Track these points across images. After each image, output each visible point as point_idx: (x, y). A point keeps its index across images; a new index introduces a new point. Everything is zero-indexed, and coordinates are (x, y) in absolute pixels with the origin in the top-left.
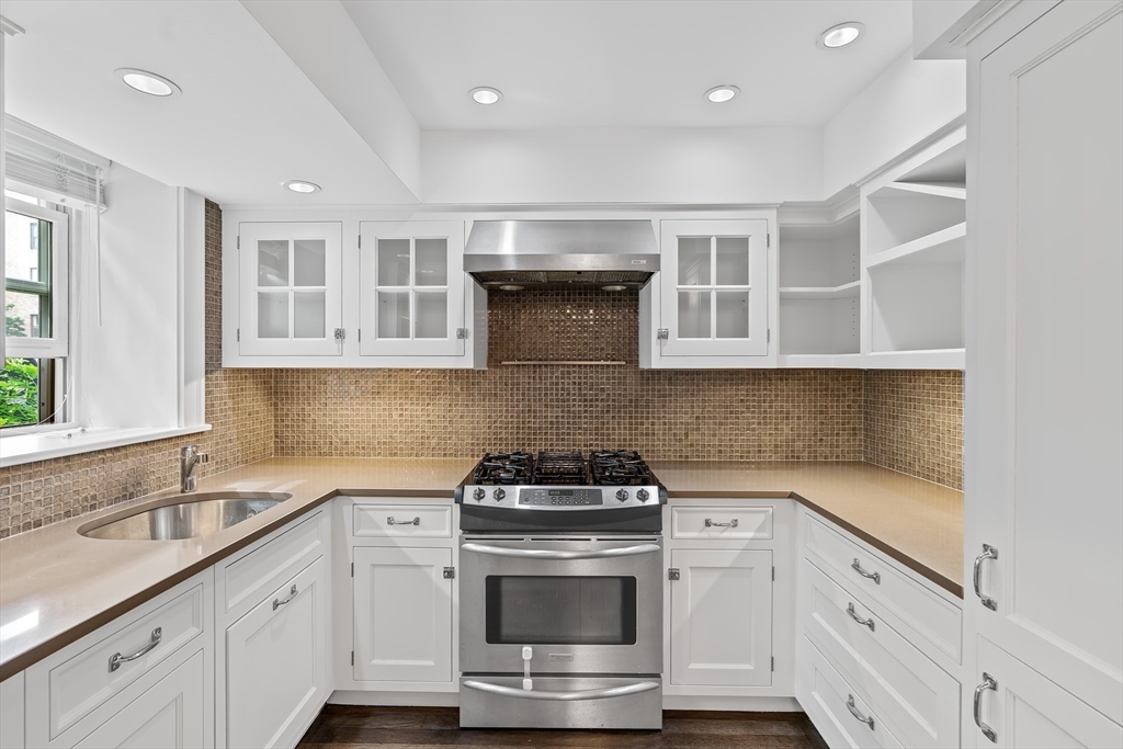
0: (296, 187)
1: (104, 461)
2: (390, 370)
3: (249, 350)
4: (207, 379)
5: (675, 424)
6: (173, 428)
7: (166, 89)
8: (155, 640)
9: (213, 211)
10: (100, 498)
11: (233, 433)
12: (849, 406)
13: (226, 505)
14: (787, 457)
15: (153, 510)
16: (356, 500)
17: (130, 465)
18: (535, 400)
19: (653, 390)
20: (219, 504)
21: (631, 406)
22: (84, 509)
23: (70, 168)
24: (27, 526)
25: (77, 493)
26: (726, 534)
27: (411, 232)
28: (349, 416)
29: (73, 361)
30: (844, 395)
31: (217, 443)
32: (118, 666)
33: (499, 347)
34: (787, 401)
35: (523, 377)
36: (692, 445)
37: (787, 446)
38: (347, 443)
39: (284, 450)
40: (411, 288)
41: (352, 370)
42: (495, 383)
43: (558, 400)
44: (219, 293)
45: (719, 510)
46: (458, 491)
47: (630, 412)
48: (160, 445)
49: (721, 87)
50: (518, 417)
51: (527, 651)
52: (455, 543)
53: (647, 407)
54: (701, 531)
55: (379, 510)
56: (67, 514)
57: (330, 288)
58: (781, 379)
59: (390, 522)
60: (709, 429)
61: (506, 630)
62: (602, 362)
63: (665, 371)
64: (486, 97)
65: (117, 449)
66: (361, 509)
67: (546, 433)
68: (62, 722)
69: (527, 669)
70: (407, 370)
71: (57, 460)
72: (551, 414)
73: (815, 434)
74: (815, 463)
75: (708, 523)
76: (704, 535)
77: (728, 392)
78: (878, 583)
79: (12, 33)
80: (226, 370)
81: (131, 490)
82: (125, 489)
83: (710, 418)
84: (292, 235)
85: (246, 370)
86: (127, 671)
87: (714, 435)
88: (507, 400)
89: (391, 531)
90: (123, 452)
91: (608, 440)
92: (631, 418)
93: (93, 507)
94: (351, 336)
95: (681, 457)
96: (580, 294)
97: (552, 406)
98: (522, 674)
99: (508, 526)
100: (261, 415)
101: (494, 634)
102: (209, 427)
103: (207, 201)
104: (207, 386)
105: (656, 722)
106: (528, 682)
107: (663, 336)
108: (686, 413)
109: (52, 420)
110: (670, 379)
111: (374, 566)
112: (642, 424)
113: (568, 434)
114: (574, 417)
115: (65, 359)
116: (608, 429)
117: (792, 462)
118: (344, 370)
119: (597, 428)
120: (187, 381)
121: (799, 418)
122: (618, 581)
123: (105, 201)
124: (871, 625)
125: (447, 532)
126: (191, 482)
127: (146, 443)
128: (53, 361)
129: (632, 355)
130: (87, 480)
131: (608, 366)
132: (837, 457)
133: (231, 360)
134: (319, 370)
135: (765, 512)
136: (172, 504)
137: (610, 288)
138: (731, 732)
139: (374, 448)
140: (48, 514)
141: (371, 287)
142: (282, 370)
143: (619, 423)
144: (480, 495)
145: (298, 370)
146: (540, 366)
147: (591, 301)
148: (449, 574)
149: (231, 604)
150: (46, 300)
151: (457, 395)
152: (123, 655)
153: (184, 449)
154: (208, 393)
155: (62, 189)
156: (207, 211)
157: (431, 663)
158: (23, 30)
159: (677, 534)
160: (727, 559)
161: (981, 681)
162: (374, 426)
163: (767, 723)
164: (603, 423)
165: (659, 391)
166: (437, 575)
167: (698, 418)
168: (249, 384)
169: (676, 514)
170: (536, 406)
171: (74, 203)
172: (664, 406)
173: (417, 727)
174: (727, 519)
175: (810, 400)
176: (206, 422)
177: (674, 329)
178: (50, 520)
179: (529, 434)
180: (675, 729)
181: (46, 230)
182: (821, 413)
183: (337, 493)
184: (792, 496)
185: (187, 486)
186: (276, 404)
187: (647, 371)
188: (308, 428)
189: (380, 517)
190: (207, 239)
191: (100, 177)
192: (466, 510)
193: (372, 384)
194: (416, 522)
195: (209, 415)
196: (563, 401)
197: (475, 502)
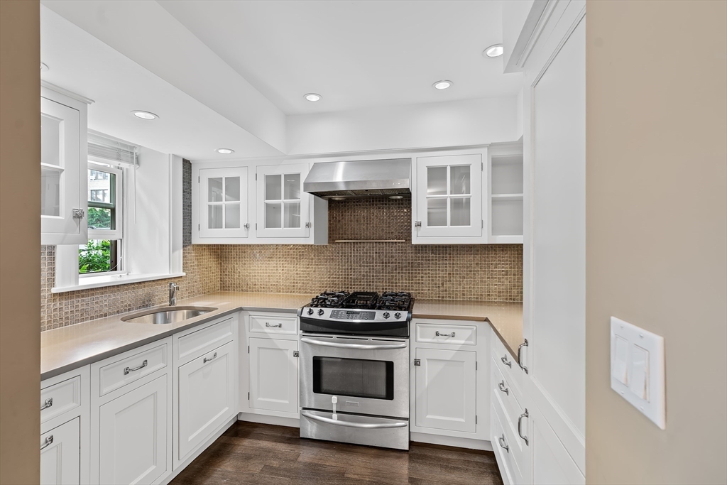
0: (222, 151)
1: (134, 288)
2: (277, 245)
3: (205, 235)
4: (184, 250)
5: (436, 277)
6: (166, 273)
7: (153, 117)
8: (145, 364)
9: (187, 164)
10: (132, 306)
11: (197, 278)
13: (188, 314)
14: (506, 299)
15: (155, 313)
16: (251, 313)
17: (146, 291)
18: (354, 263)
19: (422, 257)
20: (184, 313)
21: (409, 266)
22: (125, 310)
23: (122, 148)
24: (101, 316)
25: (122, 302)
26: (448, 341)
27: (282, 171)
28: (256, 270)
29: (124, 241)
31: (189, 283)
32: (128, 373)
33: (334, 232)
34: (507, 264)
35: (347, 250)
36: (446, 290)
38: (255, 285)
39: (225, 288)
40: (283, 201)
41: (258, 245)
42: (332, 252)
43: (367, 263)
44: (190, 206)
45: (445, 327)
46: (300, 310)
47: (409, 270)
48: (160, 282)
49: (440, 81)
50: (345, 272)
51: (335, 398)
53: (419, 267)
54: (433, 338)
55: (261, 319)
56: (118, 312)
57: (242, 202)
58: (503, 250)
59: (267, 325)
60: (457, 281)
61: (325, 386)
63: (429, 245)
64: (314, 98)
65: (140, 283)
66: (253, 318)
67: (360, 282)
68: (105, 391)
69: (334, 409)
70: (286, 245)
71: (113, 286)
72: (364, 270)
75: (437, 334)
76: (435, 340)
77: (468, 259)
78: (511, 367)
79: (90, 103)
80: (193, 245)
81: (147, 303)
82: (144, 302)
83: (457, 274)
84: (224, 174)
85: (204, 245)
86: (132, 376)
87: (460, 285)
88: (339, 262)
89: (267, 330)
90: (143, 284)
91: (396, 286)
92: (409, 273)
93: (129, 310)
94: (252, 227)
95: (439, 297)
96: (379, 201)
97: (364, 266)
98: (332, 411)
99: (324, 330)
100: (213, 269)
101: (317, 388)
102: (184, 274)
103: (184, 160)
104: (184, 254)
105: (405, 445)
106: (335, 415)
107: (419, 225)
108: (442, 271)
109: (116, 269)
110: (432, 250)
111: (259, 348)
112: (416, 277)
113: (373, 282)
114: (376, 273)
115: (121, 240)
116: (396, 279)
118: (253, 245)
119: (389, 279)
120: (173, 251)
122: (384, 364)
123: (138, 163)
124: (508, 392)
125: (295, 332)
126: (173, 301)
127: (154, 281)
128: (116, 241)
129: (408, 237)
130: (127, 297)
131: (396, 242)
133: (196, 240)
134: (242, 245)
135: (471, 329)
136: (164, 310)
137: (394, 197)
138: (450, 457)
139: (269, 288)
140: (110, 311)
141: (262, 201)
142: (223, 245)
143: (402, 276)
144: (310, 312)
145: (231, 245)
146: (357, 243)
147: (386, 205)
148: (296, 355)
149: (181, 356)
150: (113, 211)
151: (312, 259)
152: (130, 368)
153: (171, 284)
154: (184, 257)
155: (119, 159)
156: (183, 165)
157: (287, 402)
158: (94, 102)
159: (419, 339)
160: (449, 356)
162: (269, 276)
164: (393, 276)
165: (426, 257)
166: (290, 354)
167: (450, 274)
168: (206, 253)
169: (418, 328)
170: (355, 266)
171: (124, 165)
172: (429, 267)
173: (279, 435)
174: (449, 332)
176: (183, 271)
177: (424, 221)
178: (111, 314)
179: (351, 281)
180: (416, 451)
181: (113, 177)
183: (241, 309)
184: (486, 320)
185: (172, 303)
186: (221, 263)
187: (419, 245)
188: (236, 276)
189: (262, 322)
190: (184, 178)
191: (135, 151)
192: (303, 320)
193: (268, 253)
194: (280, 326)
195: (185, 268)
196: (370, 263)
197: (308, 316)
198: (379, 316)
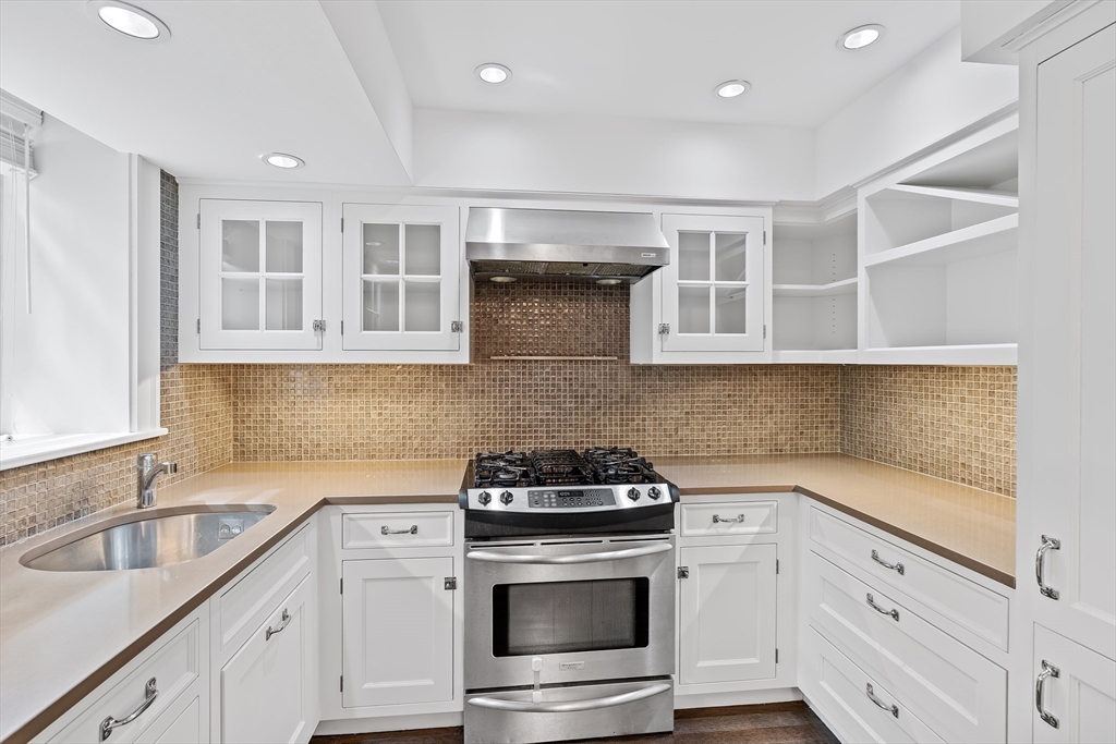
0: (277, 161)
1: (45, 474)
2: (368, 365)
4: (162, 376)
5: (666, 419)
6: (122, 434)
7: (150, 29)
8: (150, 694)
9: (169, 182)
10: (40, 520)
11: (189, 437)
12: (827, 400)
14: (771, 450)
15: (107, 530)
16: (346, 509)
17: (76, 479)
18: (524, 397)
19: (644, 385)
20: (188, 520)
21: (622, 402)
22: (21, 534)
25: (12, 514)
26: (733, 530)
27: (401, 217)
28: (321, 416)
30: (822, 390)
31: (173, 450)
32: (110, 732)
33: (485, 342)
34: (771, 396)
35: (511, 373)
37: (771, 440)
38: (318, 445)
39: (244, 455)
40: (401, 278)
41: (325, 366)
42: (483, 379)
43: (548, 397)
44: (175, 278)
45: (727, 506)
46: (459, 495)
47: (622, 408)
48: (110, 454)
49: (732, 81)
51: (537, 661)
52: (458, 551)
53: (638, 402)
54: (709, 528)
55: (370, 520)
57: (309, 275)
58: (766, 375)
59: (384, 532)
60: (698, 424)
61: (513, 642)
62: (595, 358)
63: (655, 366)
64: (493, 75)
65: (60, 460)
66: (351, 519)
67: (536, 431)
70: (387, 365)
72: (542, 411)
73: (797, 428)
74: (797, 456)
75: (716, 520)
76: (712, 531)
77: (714, 387)
78: (902, 574)
80: (182, 366)
81: (77, 507)
82: (70, 507)
83: (699, 413)
84: (262, 215)
85: (203, 365)
86: (119, 738)
87: (703, 430)
88: (495, 397)
89: (385, 541)
90: (68, 463)
91: (600, 437)
92: (622, 414)
93: (32, 531)
94: (333, 328)
95: (671, 452)
96: (571, 287)
97: (542, 403)
98: (532, 687)
99: (514, 530)
100: (219, 416)
101: (502, 647)
102: (165, 431)
103: (163, 173)
104: (162, 384)
105: (667, 724)
106: (538, 693)
107: (664, 330)
108: (676, 408)
110: (660, 375)
111: (366, 580)
112: (633, 420)
113: (559, 431)
114: (565, 414)
116: (599, 425)
117: (777, 455)
118: (316, 365)
119: (588, 425)
120: (140, 380)
121: (782, 412)
123: (35, 166)
124: (896, 616)
125: (448, 540)
126: (150, 497)
127: (94, 452)
129: (623, 351)
130: (25, 499)
131: (599, 361)
132: (817, 449)
133: (187, 355)
134: (286, 365)
135: (770, 506)
136: (133, 521)
139: (349, 451)
141: (356, 275)
142: (242, 366)
143: (610, 420)
144: (486, 499)
145: (262, 365)
146: (530, 361)
147: (582, 294)
148: (451, 584)
151: (442, 392)
152: (115, 719)
153: (141, 459)
154: (163, 392)
156: (162, 184)
157: (431, 682)
159: (686, 532)
160: (733, 555)
161: (1039, 669)
162: (349, 427)
163: (772, 715)
164: (594, 420)
165: (650, 386)
166: (438, 585)
167: (687, 413)
168: (207, 382)
169: (684, 511)
170: (526, 403)
172: (654, 402)
174: (734, 514)
175: (792, 395)
176: (162, 425)
177: (673, 320)
179: (518, 432)
180: (686, 730)
182: (802, 406)
183: (325, 502)
184: (797, 489)
185: (142, 500)
186: (235, 404)
187: (639, 366)
188: (273, 429)
189: (373, 527)
190: (162, 216)
191: (29, 137)
192: (472, 516)
193: (348, 381)
194: (414, 531)
195: (165, 418)
196: (554, 397)
197: (480, 507)
198: (622, 497)
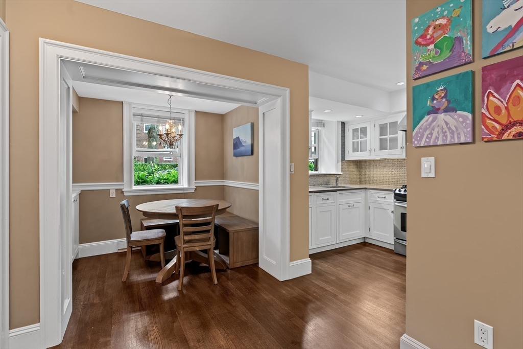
0: (358, 117)
3: (351, 156)
4: (342, 162)
6: (334, 172)
7: (330, 111)
9: (343, 124)
11: (348, 176)
16: (371, 191)
22: (320, 185)
23: (319, 122)
24: (313, 185)
25: (319, 182)
27: (388, 121)
28: (376, 173)
31: (344, 178)
39: (361, 182)
40: (388, 137)
41: (377, 160)
44: (344, 143)
46: (394, 189)
48: (332, 175)
52: (393, 204)
55: (376, 194)
56: (318, 185)
57: (368, 138)
59: (378, 197)
65: (325, 175)
66: (372, 193)
68: (317, 203)
71: (318, 175)
79: (312, 112)
80: (346, 160)
84: (359, 126)
85: (351, 160)
89: (378, 199)
90: (327, 176)
93: (322, 185)
94: (373, 150)
100: (355, 172)
101: (403, 229)
102: (342, 173)
103: (342, 122)
104: (342, 164)
109: (316, 171)
111: (375, 208)
115: (318, 159)
118: (375, 160)
120: (338, 162)
123: (324, 127)
125: (392, 201)
127: (330, 175)
128: (316, 159)
130: (321, 180)
133: (347, 158)
134: (369, 161)
140: (316, 184)
141: (378, 137)
142: (360, 161)
144: (400, 191)
145: (364, 161)
148: (392, 212)
149: (340, 201)
152: (324, 199)
153: (336, 176)
154: (342, 166)
155: (318, 126)
156: (341, 125)
157: (388, 235)
162: (384, 176)
166: (390, 212)
168: (352, 164)
171: (319, 128)
181: (315, 134)
183: (366, 188)
185: (337, 184)
186: (359, 170)
188: (367, 177)
189: (376, 196)
190: (342, 130)
191: (323, 122)
192: (396, 195)
193: (383, 164)
194: (385, 198)
195: (342, 170)
197: (399, 192)
